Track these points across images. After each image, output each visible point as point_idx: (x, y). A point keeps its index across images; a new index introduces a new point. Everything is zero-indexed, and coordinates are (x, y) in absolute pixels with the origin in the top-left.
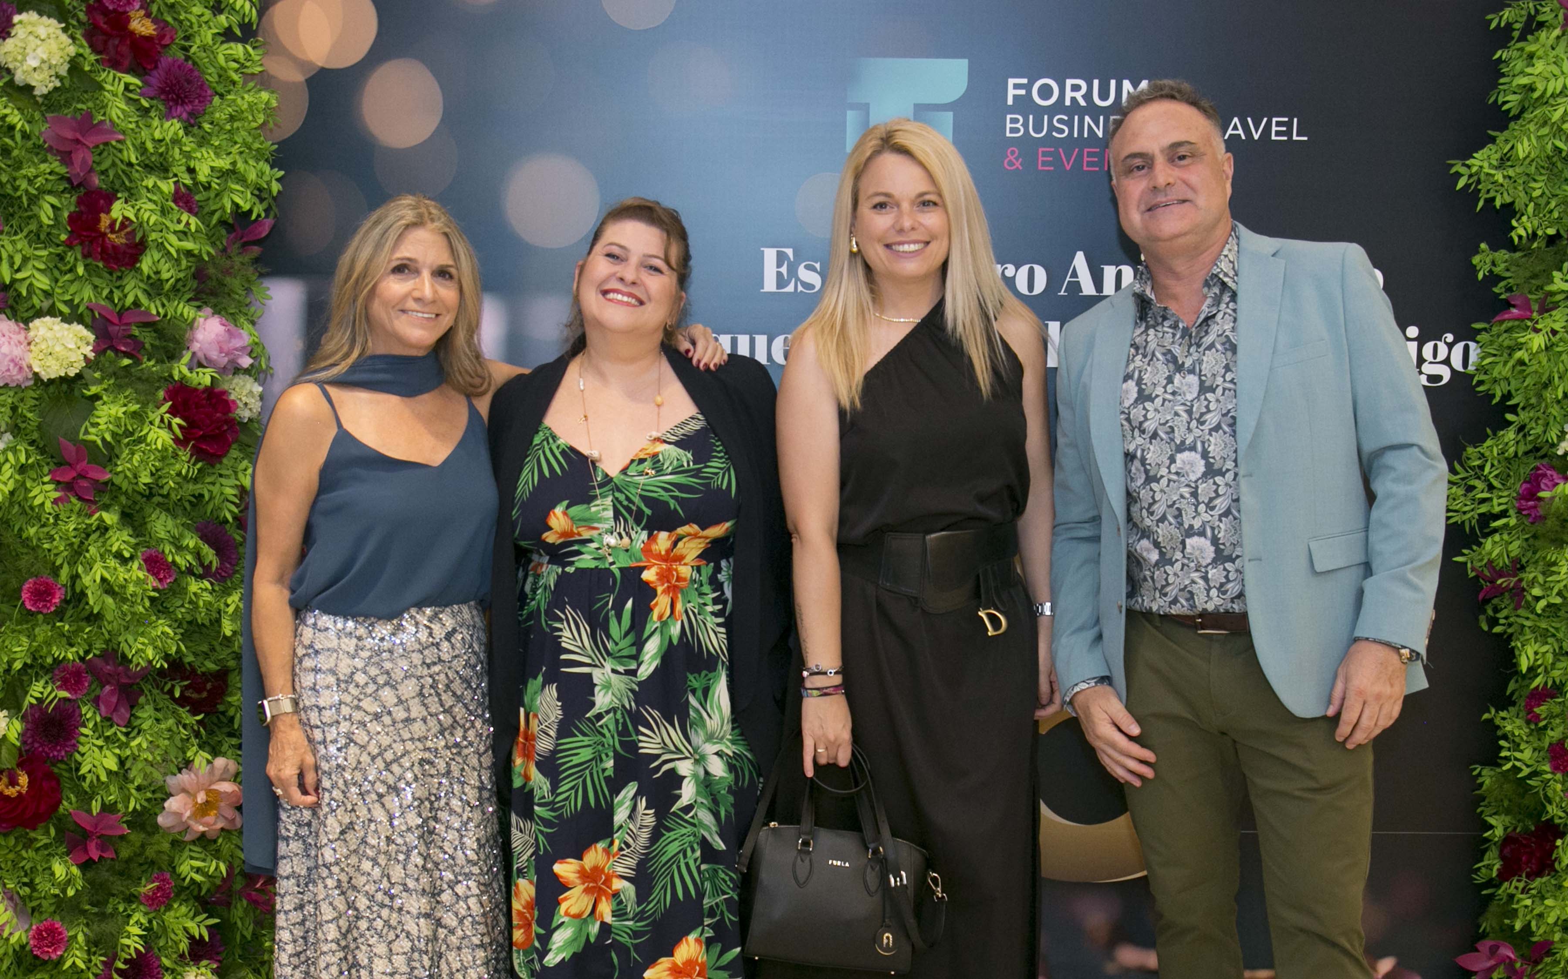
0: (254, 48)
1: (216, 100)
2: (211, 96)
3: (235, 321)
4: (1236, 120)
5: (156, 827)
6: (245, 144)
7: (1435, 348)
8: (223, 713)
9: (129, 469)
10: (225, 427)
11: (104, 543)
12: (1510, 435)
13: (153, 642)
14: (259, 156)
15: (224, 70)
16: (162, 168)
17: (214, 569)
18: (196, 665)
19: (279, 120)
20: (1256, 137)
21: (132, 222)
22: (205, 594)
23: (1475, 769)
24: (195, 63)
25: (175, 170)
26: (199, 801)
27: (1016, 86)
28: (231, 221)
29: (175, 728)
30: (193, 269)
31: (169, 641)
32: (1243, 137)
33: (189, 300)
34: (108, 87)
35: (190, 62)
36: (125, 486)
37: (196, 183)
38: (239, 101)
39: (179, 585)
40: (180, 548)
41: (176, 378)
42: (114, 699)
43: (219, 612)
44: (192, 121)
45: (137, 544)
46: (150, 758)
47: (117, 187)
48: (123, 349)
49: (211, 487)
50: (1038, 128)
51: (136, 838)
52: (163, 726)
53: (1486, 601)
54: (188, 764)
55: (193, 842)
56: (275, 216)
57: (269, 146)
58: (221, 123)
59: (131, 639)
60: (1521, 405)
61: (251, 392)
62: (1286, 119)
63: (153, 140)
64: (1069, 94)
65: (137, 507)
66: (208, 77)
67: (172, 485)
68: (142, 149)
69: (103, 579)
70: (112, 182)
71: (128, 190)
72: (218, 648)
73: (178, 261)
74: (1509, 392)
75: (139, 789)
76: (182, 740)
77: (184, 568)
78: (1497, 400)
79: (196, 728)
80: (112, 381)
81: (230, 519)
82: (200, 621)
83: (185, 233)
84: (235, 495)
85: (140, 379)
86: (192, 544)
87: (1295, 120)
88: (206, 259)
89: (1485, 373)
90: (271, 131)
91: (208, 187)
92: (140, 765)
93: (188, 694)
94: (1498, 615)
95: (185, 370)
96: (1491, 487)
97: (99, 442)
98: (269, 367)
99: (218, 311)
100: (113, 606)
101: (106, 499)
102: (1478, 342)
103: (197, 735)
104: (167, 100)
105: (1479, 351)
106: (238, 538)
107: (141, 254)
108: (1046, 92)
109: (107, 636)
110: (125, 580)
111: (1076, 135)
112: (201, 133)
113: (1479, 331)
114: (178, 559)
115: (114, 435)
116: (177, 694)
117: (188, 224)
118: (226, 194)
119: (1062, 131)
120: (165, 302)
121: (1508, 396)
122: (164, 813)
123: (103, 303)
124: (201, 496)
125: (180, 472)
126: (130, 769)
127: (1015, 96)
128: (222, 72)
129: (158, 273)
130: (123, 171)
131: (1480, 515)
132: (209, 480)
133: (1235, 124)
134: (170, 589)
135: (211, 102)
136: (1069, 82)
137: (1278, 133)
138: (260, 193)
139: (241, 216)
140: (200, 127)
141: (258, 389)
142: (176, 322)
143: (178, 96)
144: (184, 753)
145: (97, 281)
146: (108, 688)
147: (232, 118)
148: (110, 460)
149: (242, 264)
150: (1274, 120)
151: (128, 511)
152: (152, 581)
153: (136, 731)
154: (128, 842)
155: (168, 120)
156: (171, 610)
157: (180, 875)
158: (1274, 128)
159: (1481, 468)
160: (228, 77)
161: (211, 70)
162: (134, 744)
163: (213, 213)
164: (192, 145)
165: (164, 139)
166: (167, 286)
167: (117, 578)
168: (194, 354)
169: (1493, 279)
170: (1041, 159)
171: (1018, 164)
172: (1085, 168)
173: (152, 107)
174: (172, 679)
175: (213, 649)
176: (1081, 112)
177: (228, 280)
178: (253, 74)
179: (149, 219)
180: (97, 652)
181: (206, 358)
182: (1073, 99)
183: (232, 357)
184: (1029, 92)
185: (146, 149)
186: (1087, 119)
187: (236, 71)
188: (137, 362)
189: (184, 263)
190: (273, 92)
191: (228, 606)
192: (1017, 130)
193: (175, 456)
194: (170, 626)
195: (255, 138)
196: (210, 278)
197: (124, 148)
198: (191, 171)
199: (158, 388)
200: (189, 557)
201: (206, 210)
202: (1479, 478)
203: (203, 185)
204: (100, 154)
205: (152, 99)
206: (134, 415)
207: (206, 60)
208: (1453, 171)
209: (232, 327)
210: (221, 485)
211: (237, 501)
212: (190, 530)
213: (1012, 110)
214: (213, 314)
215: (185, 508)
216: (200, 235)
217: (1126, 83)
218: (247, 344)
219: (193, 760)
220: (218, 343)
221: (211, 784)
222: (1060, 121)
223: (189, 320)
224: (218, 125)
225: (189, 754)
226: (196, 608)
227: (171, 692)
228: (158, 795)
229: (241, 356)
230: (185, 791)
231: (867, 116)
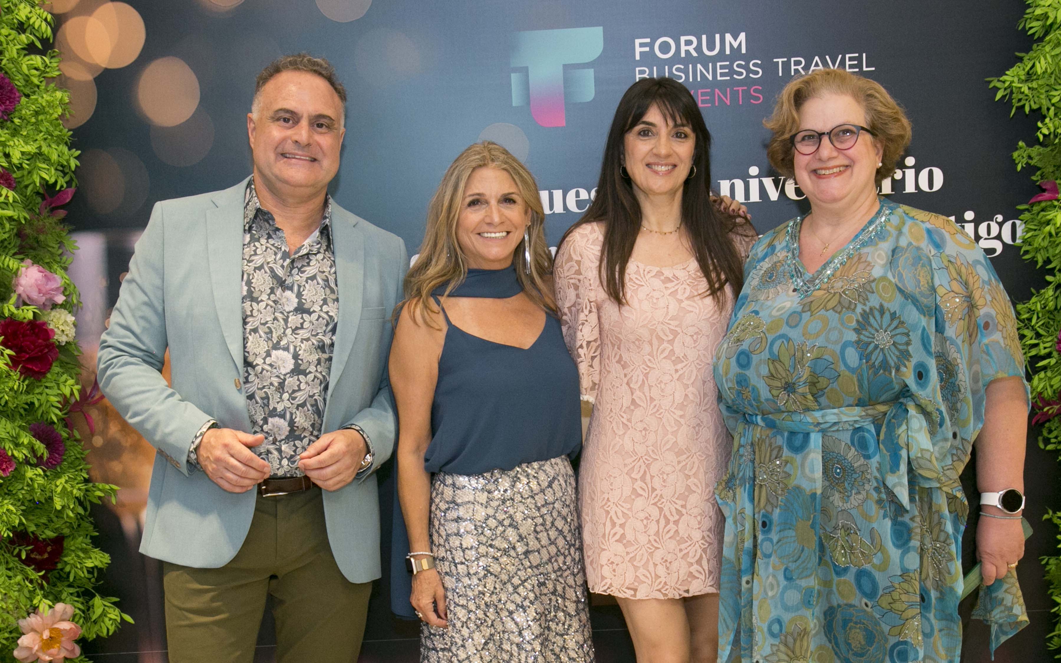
0: (49, 58)
1: (24, 100)
2: (19, 97)
3: (50, 268)
4: (817, 58)
5: (13, 659)
6: (48, 132)
7: (989, 226)
8: (61, 570)
10: (46, 350)
12: (1049, 292)
14: (59, 140)
15: (27, 75)
17: (45, 458)
18: (38, 533)
19: (72, 112)
22: (39, 478)
23: (1043, 559)
24: (6, 72)
26: (45, 637)
27: (642, 45)
28: (41, 192)
29: (22, 583)
30: (15, 231)
31: (13, 516)
33: (15, 254)
37: (11, 165)
38: (40, 100)
39: (18, 473)
40: (17, 445)
41: (7, 315)
43: (51, 492)
44: (6, 117)
46: (4, 607)
49: (39, 397)
52: (12, 581)
53: (1042, 425)
54: (34, 609)
56: (75, 186)
57: (66, 133)
58: (27, 118)
60: (1058, 268)
61: (66, 321)
62: (857, 55)
64: (683, 48)
66: (16, 82)
67: (8, 398)
72: (53, 519)
73: (2, 225)
74: (1048, 258)
76: (29, 591)
77: (21, 460)
78: (1040, 264)
79: (39, 581)
81: (55, 420)
82: (36, 500)
83: (6, 204)
84: (58, 402)
86: (26, 441)
87: (864, 55)
88: (23, 222)
89: (1030, 245)
90: (67, 120)
91: (20, 167)
93: (30, 556)
94: (1051, 436)
95: (13, 309)
96: (1038, 336)
98: (79, 302)
99: (35, 261)
102: (1022, 220)
103: (41, 587)
105: (1023, 226)
106: (64, 434)
108: (665, 48)
111: (691, 80)
112: (13, 126)
113: (1022, 212)
114: (16, 453)
116: (24, 556)
117: (7, 196)
118: (35, 173)
121: (1048, 261)
122: (18, 648)
124: (32, 403)
125: (13, 388)
127: (641, 53)
128: (26, 78)
131: (1031, 357)
132: (37, 391)
133: (817, 61)
134: (12, 477)
135: (19, 102)
136: (683, 39)
137: (851, 66)
138: (62, 169)
139: (49, 188)
140: (13, 122)
141: (71, 319)
142: (4, 271)
144: (32, 601)
147: (37, 113)
149: (52, 224)
150: (847, 56)
156: (14, 492)
158: (848, 63)
159: (1030, 320)
160: (32, 82)
161: (18, 77)
163: (26, 187)
164: (7, 135)
168: (19, 295)
169: (1031, 169)
174: (19, 546)
175: (49, 521)
176: (694, 61)
177: (42, 237)
178: (52, 78)
181: (29, 298)
182: (687, 52)
183: (48, 296)
184: (652, 48)
186: (699, 66)
187: (37, 76)
189: (7, 226)
190: (66, 92)
193: (8, 375)
194: (12, 504)
195: (55, 127)
196: (28, 237)
198: (7, 156)
200: (25, 451)
201: (21, 185)
202: (1028, 328)
203: (16, 166)
207: (14, 70)
208: (991, 86)
209: (48, 273)
210: (47, 394)
211: (60, 406)
212: (24, 430)
213: (640, 63)
214: (33, 264)
215: (21, 415)
216: (17, 204)
217: (728, 37)
218: (59, 285)
219: (38, 607)
220: (37, 286)
221: (53, 624)
222: (677, 70)
223: (14, 270)
224: (25, 119)
225: (35, 602)
226: (33, 489)
227: (19, 555)
228: (14, 635)
229: (56, 295)
230: (33, 630)
231: (527, 76)
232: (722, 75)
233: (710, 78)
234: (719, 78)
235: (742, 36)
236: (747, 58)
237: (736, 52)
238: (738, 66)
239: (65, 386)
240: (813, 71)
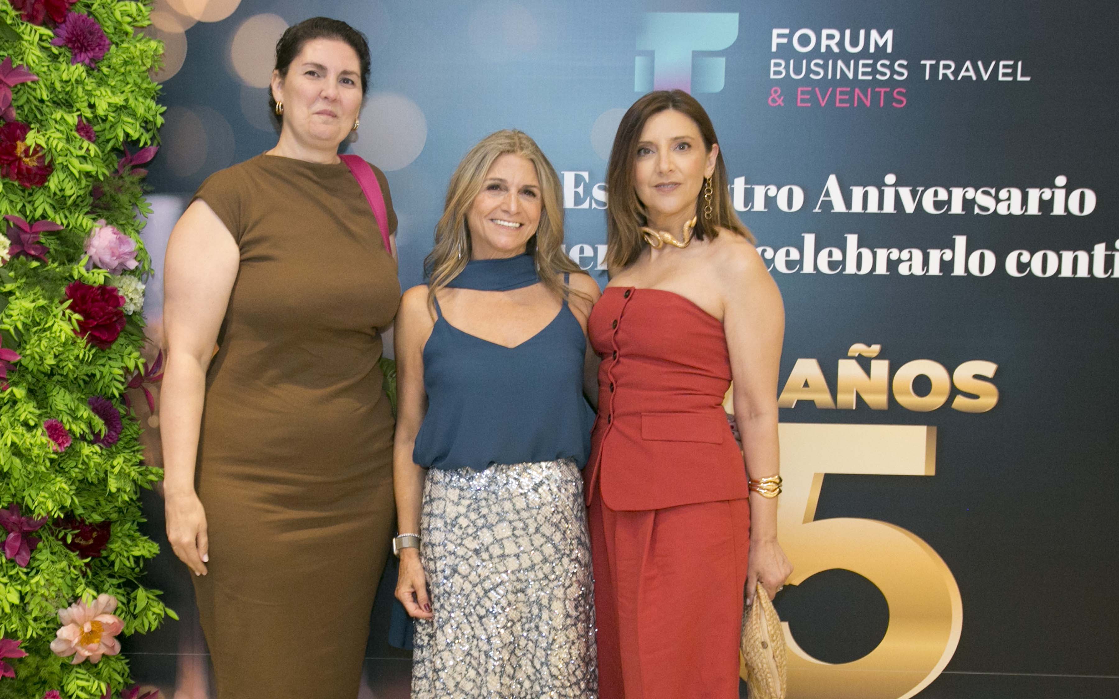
0: (145, 5)
1: (113, 48)
2: (109, 44)
3: (124, 230)
4: (968, 64)
5: (49, 652)
6: (135, 84)
8: (106, 558)
9: (37, 352)
10: (115, 319)
11: (14, 413)
13: (52, 495)
14: (147, 94)
15: (119, 23)
16: (68, 105)
17: (102, 436)
18: (85, 517)
19: (163, 65)
20: (985, 77)
21: (42, 148)
22: (95, 456)
24: (96, 17)
25: (78, 105)
26: (85, 630)
27: (779, 36)
28: (122, 148)
29: (67, 569)
30: (90, 188)
31: (65, 495)
32: (974, 78)
33: (88, 213)
34: (26, 37)
35: (91, 17)
36: (31, 366)
37: (96, 117)
38: (131, 49)
39: (73, 449)
40: (75, 418)
41: (76, 277)
42: (18, 544)
43: (106, 472)
44: (93, 65)
45: (40, 415)
46: (47, 594)
47: (30, 120)
48: (33, 252)
49: (102, 368)
50: (798, 71)
51: (32, 660)
52: (57, 567)
54: (76, 599)
55: (79, 666)
56: (159, 144)
57: (155, 86)
58: (117, 67)
59: (33, 493)
61: (136, 289)
63: (61, 81)
64: (824, 42)
65: (41, 385)
66: (106, 29)
67: (71, 367)
68: (52, 89)
69: (13, 444)
70: (27, 116)
71: (40, 122)
72: (103, 503)
73: (79, 181)
75: (35, 619)
76: (72, 579)
77: (78, 435)
79: (84, 569)
80: (24, 280)
81: (117, 395)
82: (90, 480)
83: (84, 158)
84: (121, 375)
85: (46, 278)
86: (85, 416)
87: (1020, 64)
88: (102, 178)
90: (157, 74)
91: (105, 120)
92: (37, 599)
93: (77, 541)
95: (83, 271)
97: (12, 331)
98: (150, 269)
99: (111, 221)
100: (20, 466)
101: (15, 378)
103: (84, 575)
104: (73, 48)
106: (122, 412)
107: (49, 175)
108: (804, 40)
109: (13, 491)
110: (31, 444)
111: (830, 77)
112: (101, 75)
114: (74, 427)
115: (24, 324)
116: (69, 541)
117: (88, 150)
118: (119, 125)
119: (818, 74)
120: (68, 214)
122: (56, 640)
123: (17, 215)
124: (94, 375)
125: (78, 356)
126: (28, 603)
127: (779, 45)
128: (117, 25)
129: (62, 190)
130: (36, 107)
132: (100, 362)
133: (968, 66)
134: (66, 453)
135: (108, 50)
136: (825, 32)
137: (1004, 75)
138: (146, 125)
139: (131, 144)
140: (99, 70)
141: (141, 287)
142: (76, 231)
143: (82, 45)
144: (73, 590)
145: (12, 197)
146: (12, 535)
147: (126, 63)
148: (19, 345)
149: (132, 183)
150: (1002, 63)
151: (32, 387)
152: (53, 446)
153: (34, 571)
154: (27, 664)
155: (73, 64)
156: (67, 470)
157: (67, 693)
158: (1001, 71)
160: (122, 29)
161: (109, 23)
162: (33, 581)
163: (108, 141)
164: (93, 85)
165: (70, 80)
166: (70, 202)
167: (24, 442)
168: (91, 257)
170: (800, 97)
171: (780, 102)
172: (838, 104)
173: (60, 54)
174: (65, 529)
175: (99, 504)
176: (835, 57)
177: (119, 197)
178: (142, 27)
179: (57, 146)
180: (5, 505)
181: (100, 261)
182: (828, 47)
183: (121, 260)
184: (790, 41)
185: (54, 89)
186: (840, 63)
187: (129, 24)
188: (44, 264)
189: (84, 182)
190: (159, 42)
191: (113, 467)
192: (780, 73)
193: (74, 343)
194: (65, 483)
195: (143, 80)
196: (104, 194)
197: (37, 87)
198: (92, 106)
199: (60, 285)
200: (83, 426)
201: (102, 139)
203: (101, 118)
204: (16, 93)
205: (60, 47)
206: (42, 308)
207: (106, 15)
209: (122, 235)
210: (111, 367)
211: (123, 380)
212: (83, 403)
213: (776, 56)
214: (107, 225)
215: (80, 386)
216: (97, 159)
217: (874, 34)
218: (133, 249)
219: (81, 596)
220: (111, 248)
221: (95, 616)
222: (816, 65)
223: (88, 229)
224: (114, 68)
225: (78, 591)
226: (87, 469)
227: (64, 539)
228: (51, 625)
229: (129, 260)
230: (73, 621)
231: (653, 61)
232: (864, 74)
233: (851, 76)
234: (860, 77)
235: (889, 34)
236: (893, 58)
237: (881, 52)
238: (883, 65)
239: (130, 358)
240: (963, 77)
